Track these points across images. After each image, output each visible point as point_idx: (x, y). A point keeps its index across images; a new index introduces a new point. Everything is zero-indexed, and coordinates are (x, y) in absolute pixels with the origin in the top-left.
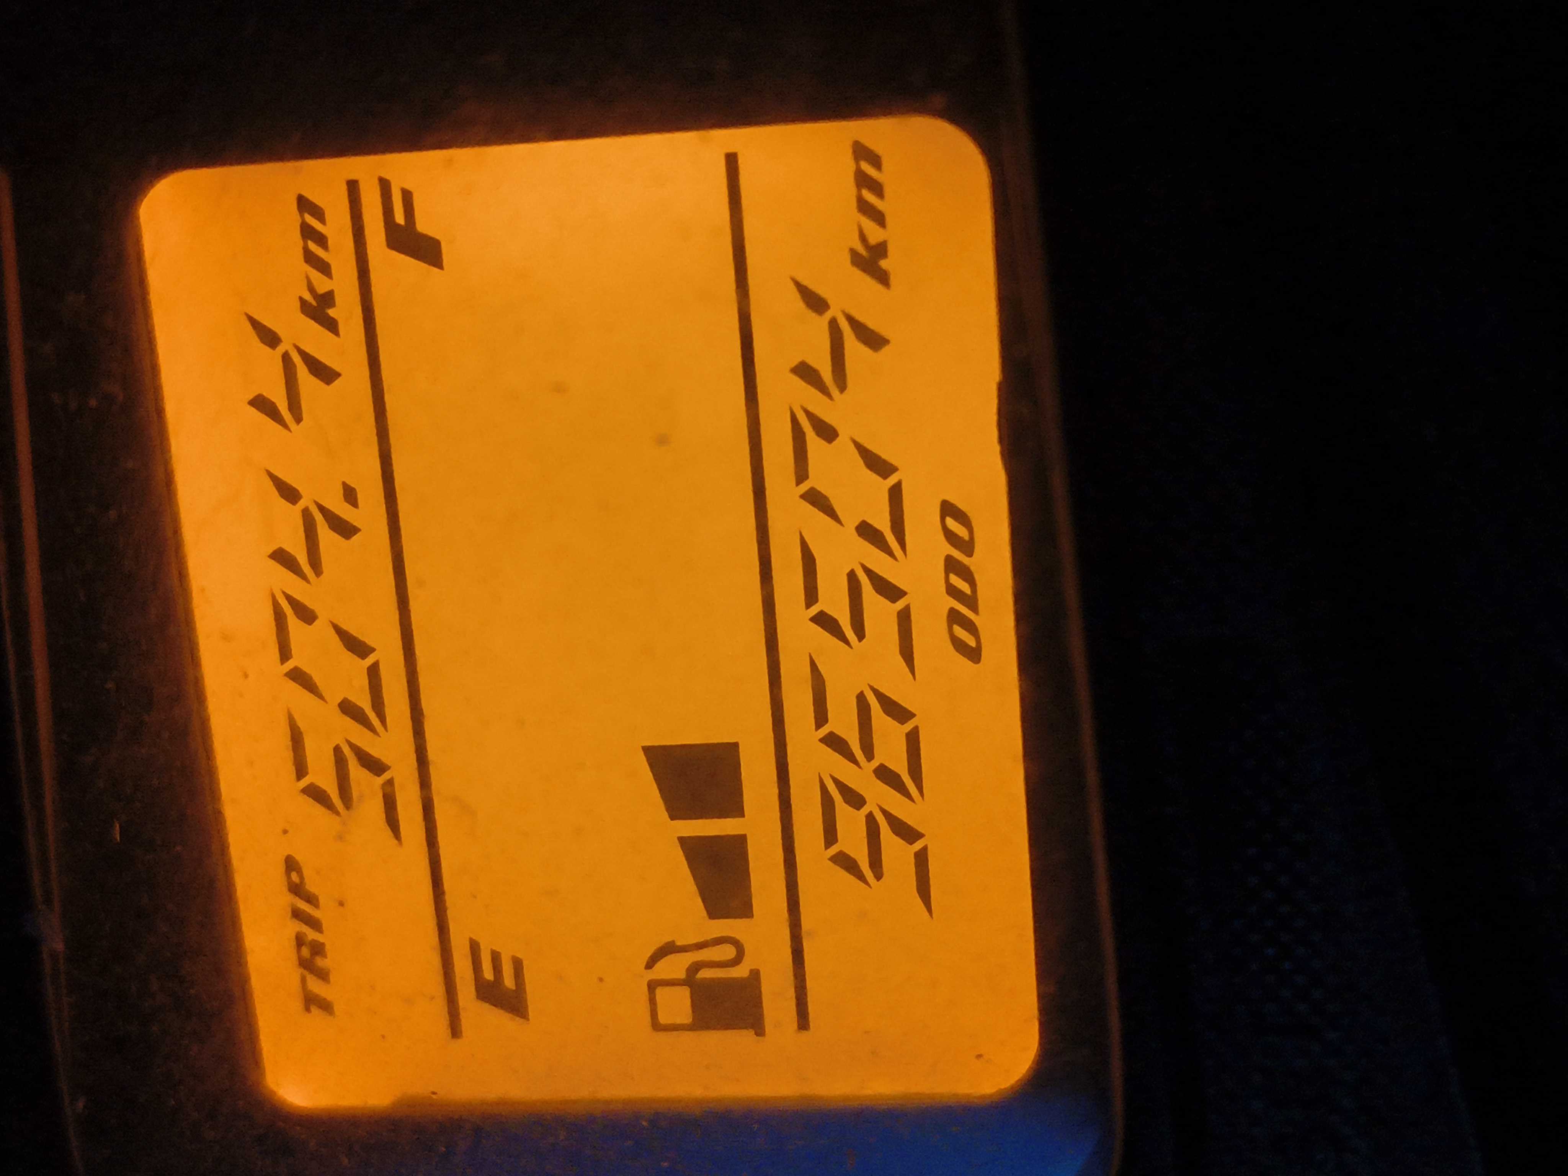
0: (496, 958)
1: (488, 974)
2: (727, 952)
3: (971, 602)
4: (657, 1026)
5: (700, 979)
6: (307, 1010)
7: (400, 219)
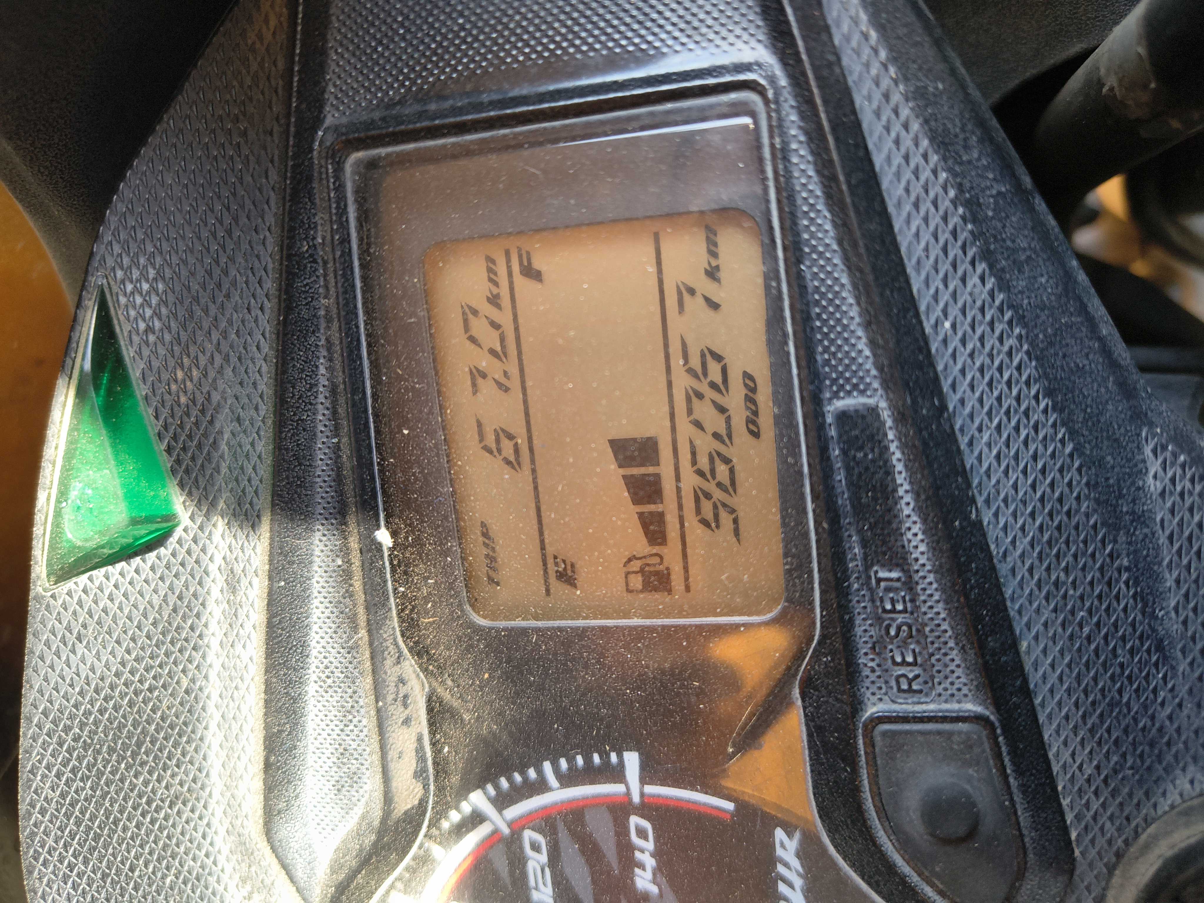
0: (564, 562)
1: (561, 569)
2: (657, 560)
3: (756, 413)
4: (629, 591)
5: (646, 571)
6: (489, 584)
7: (525, 263)
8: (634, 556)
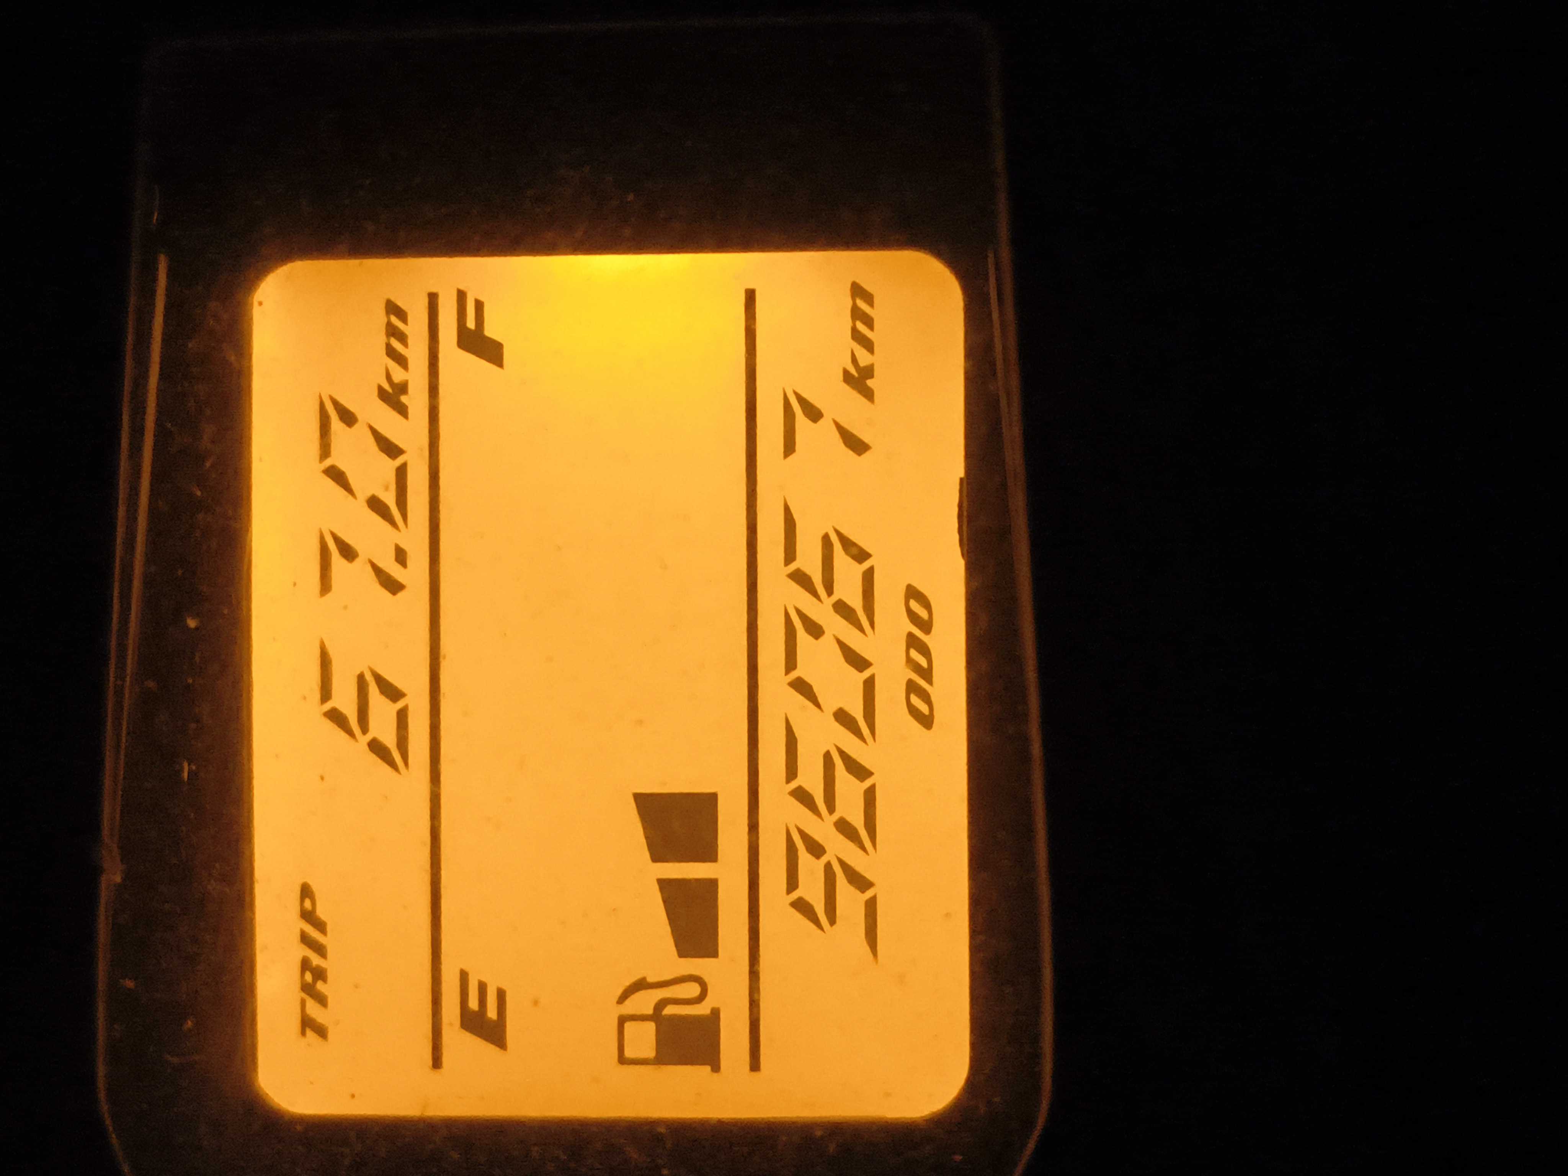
1: (473, 1004)
2: (692, 990)
3: (927, 675)
4: (622, 1060)
5: (665, 1015)
6: (303, 1033)
7: (471, 324)
8: (644, 979)
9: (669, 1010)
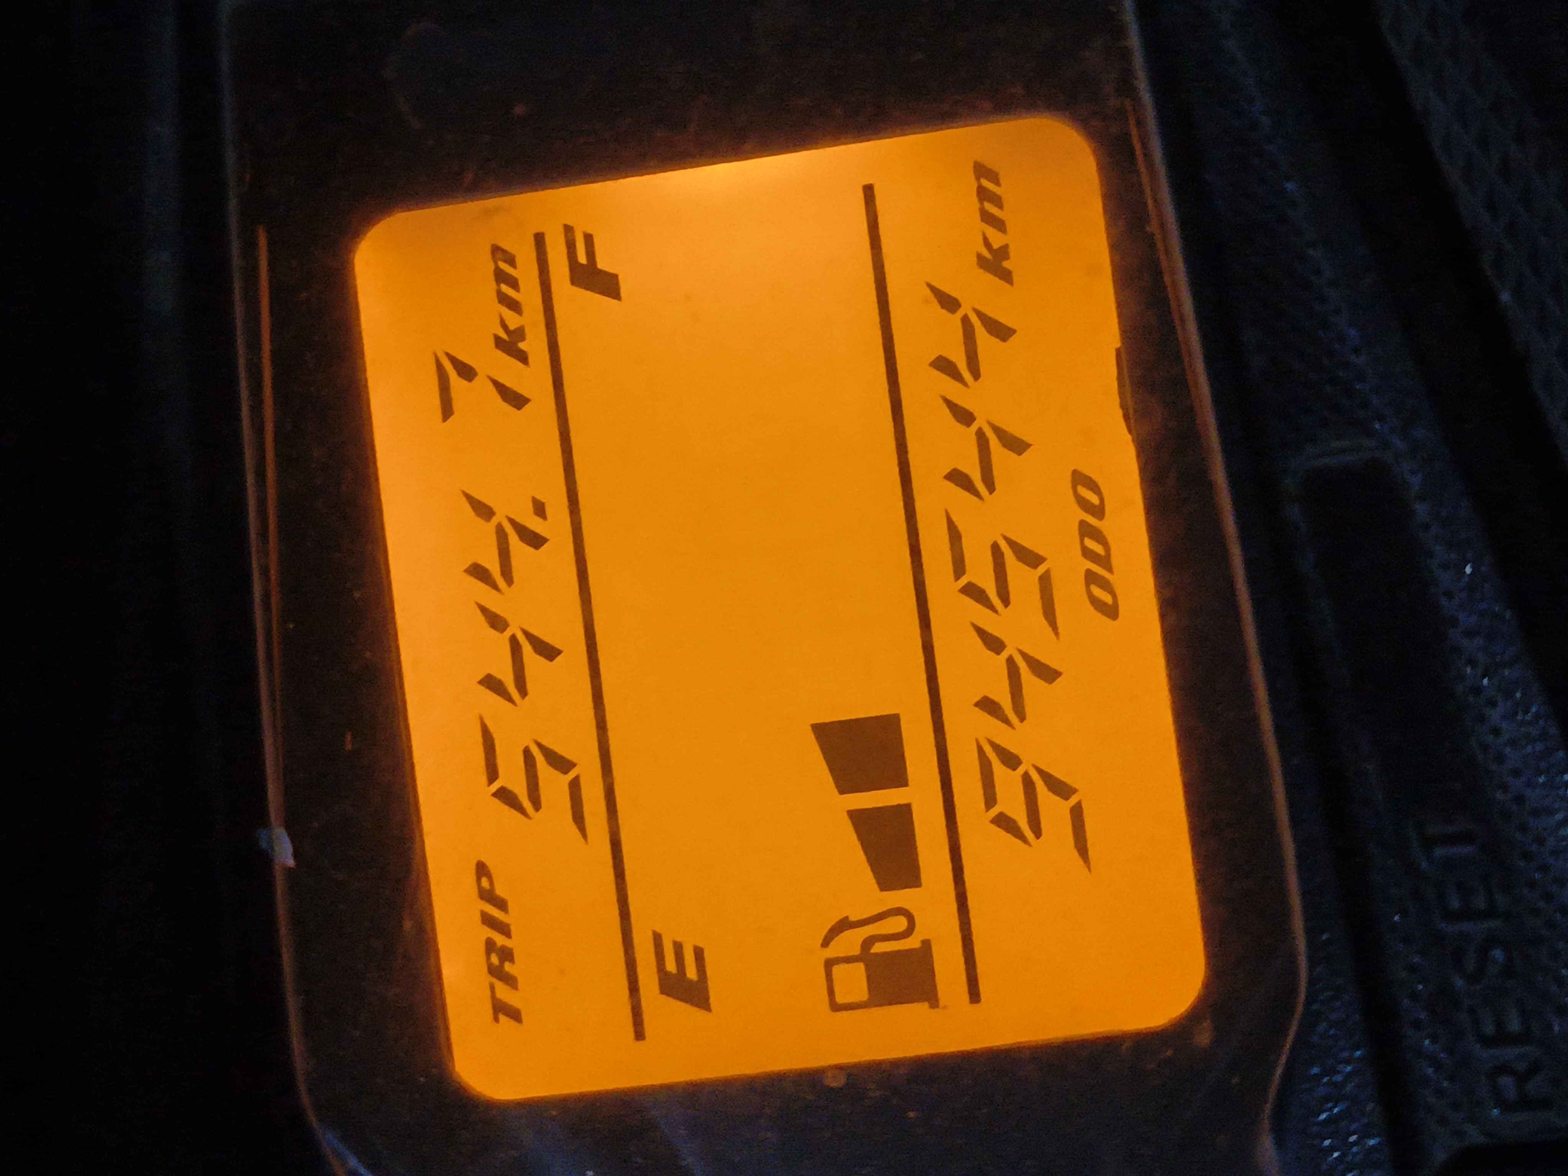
0: (678, 948)
1: (671, 966)
2: (899, 924)
3: (1106, 563)
4: (834, 1006)
5: (872, 954)
6: (496, 1019)
7: (582, 259)
8: (847, 917)
9: (879, 948)
